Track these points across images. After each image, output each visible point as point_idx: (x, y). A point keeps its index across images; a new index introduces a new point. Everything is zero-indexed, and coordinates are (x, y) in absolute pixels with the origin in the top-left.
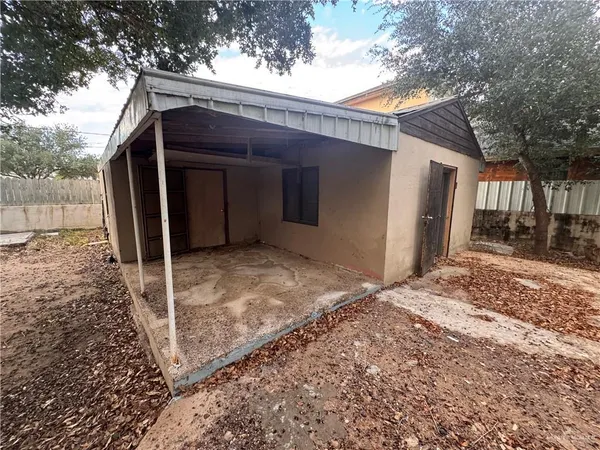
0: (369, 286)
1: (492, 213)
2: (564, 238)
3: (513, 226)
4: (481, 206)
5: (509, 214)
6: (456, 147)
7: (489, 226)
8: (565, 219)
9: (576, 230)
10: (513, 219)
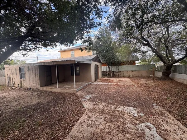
0: (90, 82)
1: (104, 72)
2: (113, 75)
3: (107, 73)
4: (103, 71)
5: (106, 72)
6: (98, 62)
7: (104, 74)
8: (113, 72)
9: (114, 73)
10: (107, 72)
